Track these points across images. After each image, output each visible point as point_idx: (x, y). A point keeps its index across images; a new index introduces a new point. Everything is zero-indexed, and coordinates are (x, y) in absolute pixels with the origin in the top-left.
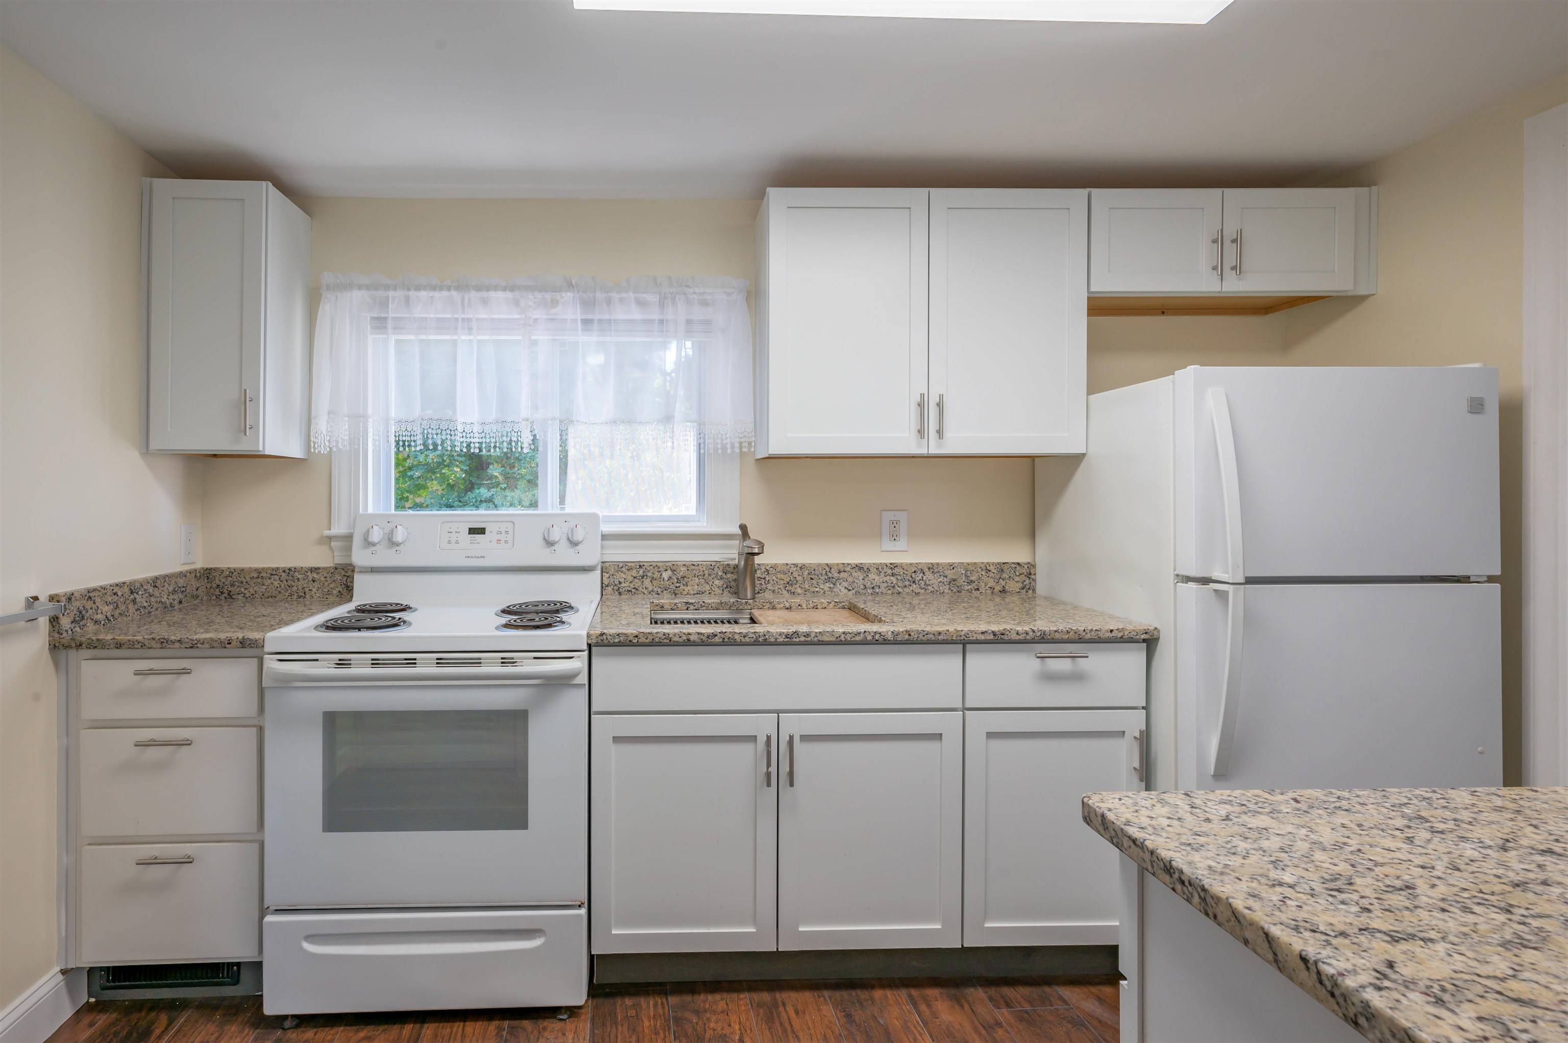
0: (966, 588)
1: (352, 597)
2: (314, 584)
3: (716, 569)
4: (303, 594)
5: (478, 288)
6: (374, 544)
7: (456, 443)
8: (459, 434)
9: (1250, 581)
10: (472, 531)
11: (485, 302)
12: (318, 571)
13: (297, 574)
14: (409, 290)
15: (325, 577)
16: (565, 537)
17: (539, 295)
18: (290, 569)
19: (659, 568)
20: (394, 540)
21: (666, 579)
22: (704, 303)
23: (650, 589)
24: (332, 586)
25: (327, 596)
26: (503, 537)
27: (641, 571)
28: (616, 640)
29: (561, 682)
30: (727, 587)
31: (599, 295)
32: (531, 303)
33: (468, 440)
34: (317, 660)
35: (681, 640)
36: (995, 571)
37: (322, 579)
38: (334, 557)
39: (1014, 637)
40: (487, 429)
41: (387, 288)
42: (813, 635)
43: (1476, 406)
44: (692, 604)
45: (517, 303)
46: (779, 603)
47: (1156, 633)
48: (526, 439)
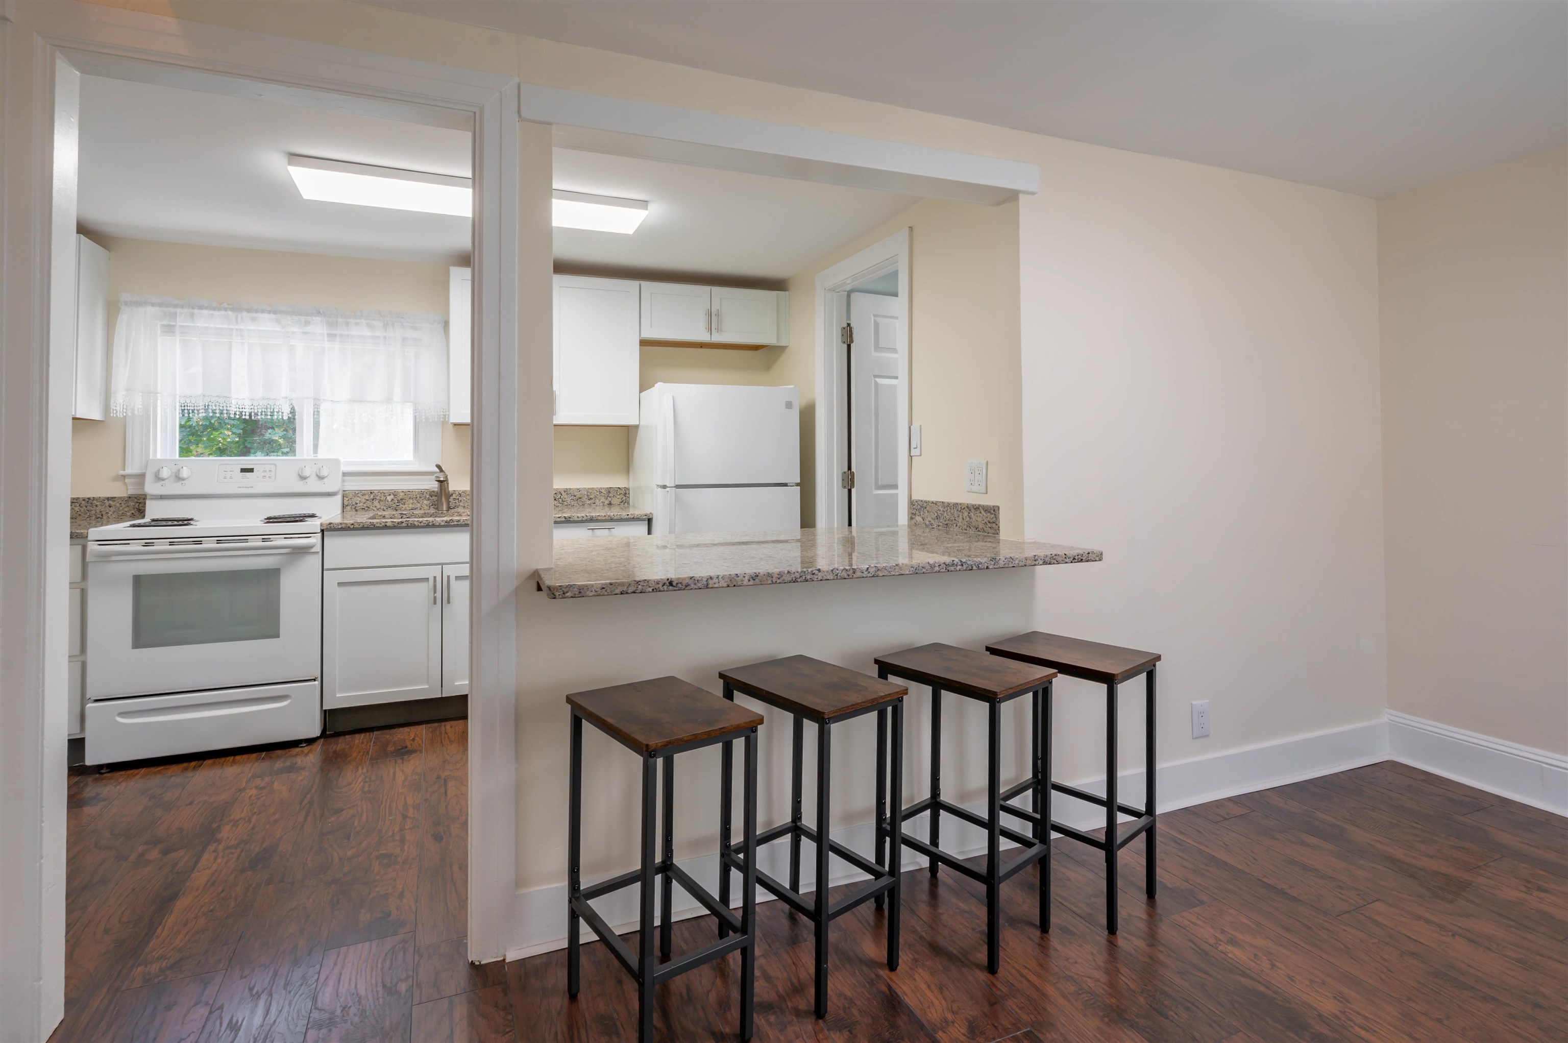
0: (588, 503)
1: (144, 516)
2: (110, 509)
3: (425, 494)
4: (100, 516)
5: (249, 311)
6: (163, 480)
7: (231, 412)
8: (233, 406)
9: (678, 487)
10: (243, 470)
11: (254, 320)
12: (114, 499)
13: (95, 502)
14: (193, 308)
15: (120, 504)
16: (314, 474)
17: (295, 318)
18: (89, 499)
19: (384, 493)
20: (181, 476)
21: (390, 500)
22: (415, 329)
23: (378, 507)
24: (126, 509)
25: (122, 517)
26: (267, 474)
27: (372, 496)
28: (340, 527)
29: (301, 552)
30: (432, 505)
31: (340, 320)
32: (289, 323)
33: (241, 410)
34: (129, 544)
35: (381, 526)
36: (605, 492)
37: (118, 505)
38: (127, 490)
39: (576, 519)
40: (255, 403)
41: (175, 306)
42: (462, 521)
43: (789, 405)
44: (405, 514)
45: (279, 322)
46: (464, 513)
47: (651, 515)
48: (286, 410)
